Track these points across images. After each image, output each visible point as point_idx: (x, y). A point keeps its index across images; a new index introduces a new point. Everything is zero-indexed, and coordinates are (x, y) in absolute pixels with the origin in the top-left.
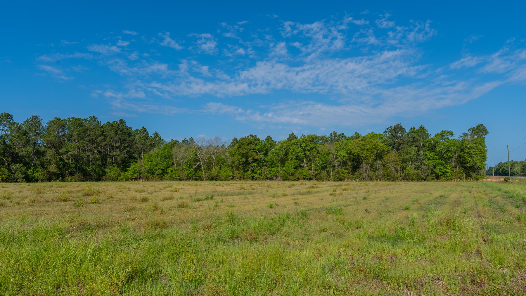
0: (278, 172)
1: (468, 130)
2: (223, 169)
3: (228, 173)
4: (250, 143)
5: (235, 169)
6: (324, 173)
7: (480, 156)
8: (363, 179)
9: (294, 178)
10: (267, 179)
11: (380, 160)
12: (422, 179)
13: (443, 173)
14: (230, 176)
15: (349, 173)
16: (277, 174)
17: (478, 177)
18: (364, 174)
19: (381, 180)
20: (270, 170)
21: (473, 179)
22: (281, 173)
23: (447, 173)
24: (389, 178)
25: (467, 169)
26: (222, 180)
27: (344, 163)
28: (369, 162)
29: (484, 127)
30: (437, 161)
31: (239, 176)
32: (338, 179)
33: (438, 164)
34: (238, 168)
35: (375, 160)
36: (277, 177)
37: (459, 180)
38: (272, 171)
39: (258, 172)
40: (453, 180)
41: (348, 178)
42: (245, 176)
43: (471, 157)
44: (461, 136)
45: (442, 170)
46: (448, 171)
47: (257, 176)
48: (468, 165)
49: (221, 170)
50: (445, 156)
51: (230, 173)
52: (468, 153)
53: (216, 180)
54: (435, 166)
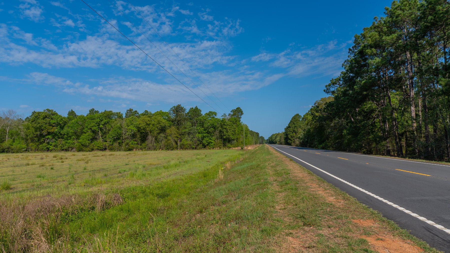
0: (74, 143)
1: (231, 112)
2: (16, 142)
3: (21, 145)
4: (46, 117)
5: (29, 141)
6: (116, 144)
7: (233, 131)
8: (149, 149)
9: (88, 149)
10: (63, 150)
11: (163, 134)
12: (193, 148)
13: (209, 143)
14: (23, 148)
15: (138, 144)
16: (72, 146)
17: (231, 146)
18: (150, 145)
19: (162, 149)
20: (66, 142)
21: (227, 147)
22: (77, 145)
23: (211, 142)
24: (169, 148)
25: (225, 140)
26: (14, 152)
27: (134, 136)
28: (154, 135)
29: (241, 110)
30: (204, 134)
31: (33, 148)
32: (128, 149)
33: (205, 137)
34: (32, 140)
35: (159, 133)
36: (72, 148)
37: (218, 148)
38: (68, 143)
39: (53, 144)
40: (214, 148)
41: (137, 148)
42: (40, 148)
43: (227, 132)
44: (223, 116)
45: (208, 141)
46: (212, 141)
47: (52, 148)
48: (225, 137)
49: (14, 142)
50: (209, 130)
51: (24, 145)
52: (225, 129)
53: (7, 152)
54: (203, 138)
